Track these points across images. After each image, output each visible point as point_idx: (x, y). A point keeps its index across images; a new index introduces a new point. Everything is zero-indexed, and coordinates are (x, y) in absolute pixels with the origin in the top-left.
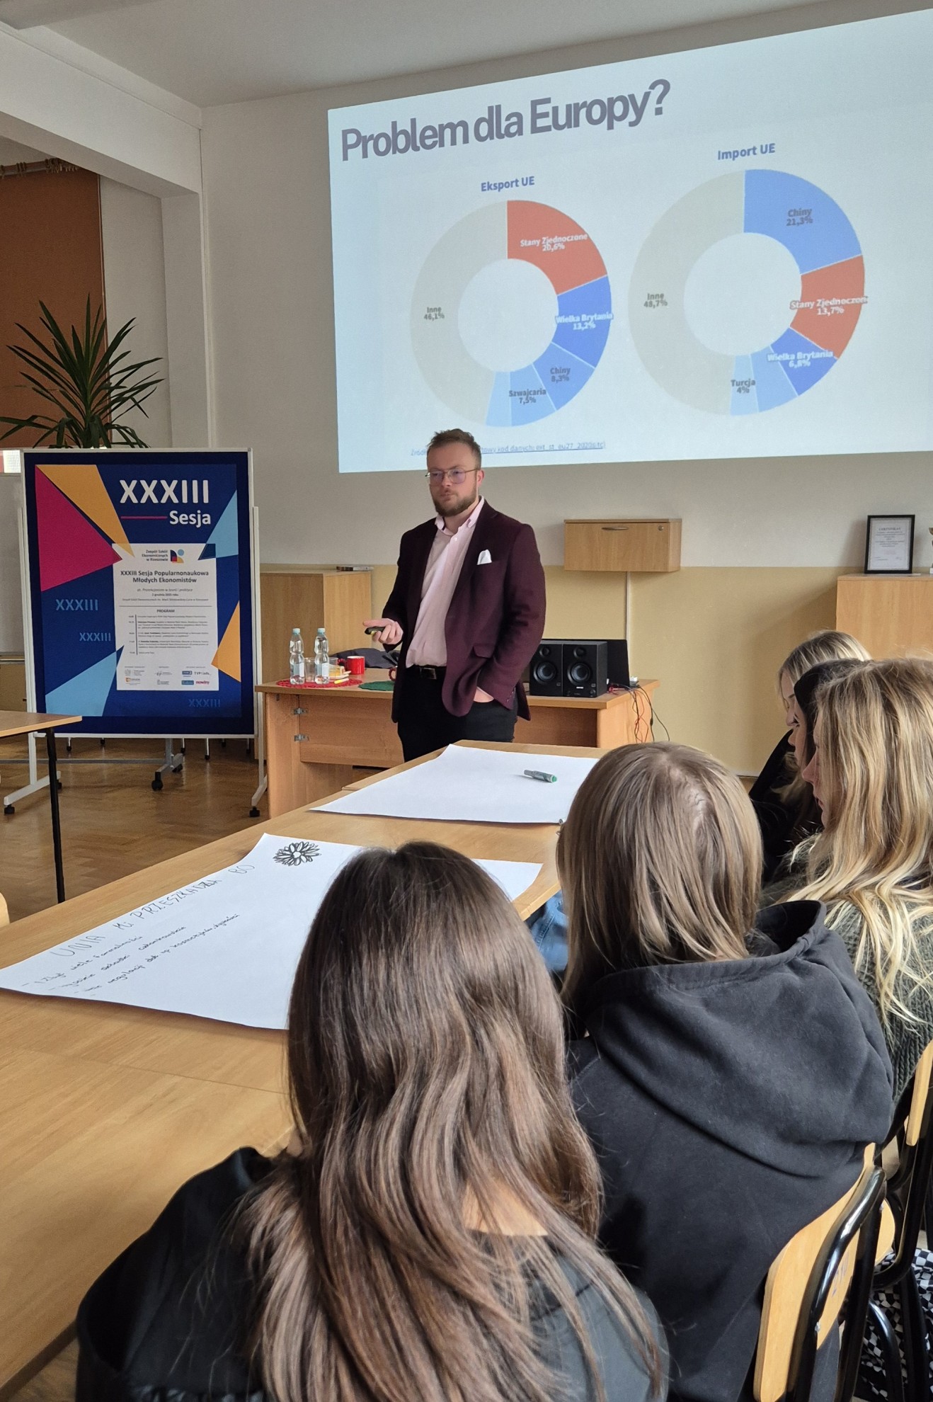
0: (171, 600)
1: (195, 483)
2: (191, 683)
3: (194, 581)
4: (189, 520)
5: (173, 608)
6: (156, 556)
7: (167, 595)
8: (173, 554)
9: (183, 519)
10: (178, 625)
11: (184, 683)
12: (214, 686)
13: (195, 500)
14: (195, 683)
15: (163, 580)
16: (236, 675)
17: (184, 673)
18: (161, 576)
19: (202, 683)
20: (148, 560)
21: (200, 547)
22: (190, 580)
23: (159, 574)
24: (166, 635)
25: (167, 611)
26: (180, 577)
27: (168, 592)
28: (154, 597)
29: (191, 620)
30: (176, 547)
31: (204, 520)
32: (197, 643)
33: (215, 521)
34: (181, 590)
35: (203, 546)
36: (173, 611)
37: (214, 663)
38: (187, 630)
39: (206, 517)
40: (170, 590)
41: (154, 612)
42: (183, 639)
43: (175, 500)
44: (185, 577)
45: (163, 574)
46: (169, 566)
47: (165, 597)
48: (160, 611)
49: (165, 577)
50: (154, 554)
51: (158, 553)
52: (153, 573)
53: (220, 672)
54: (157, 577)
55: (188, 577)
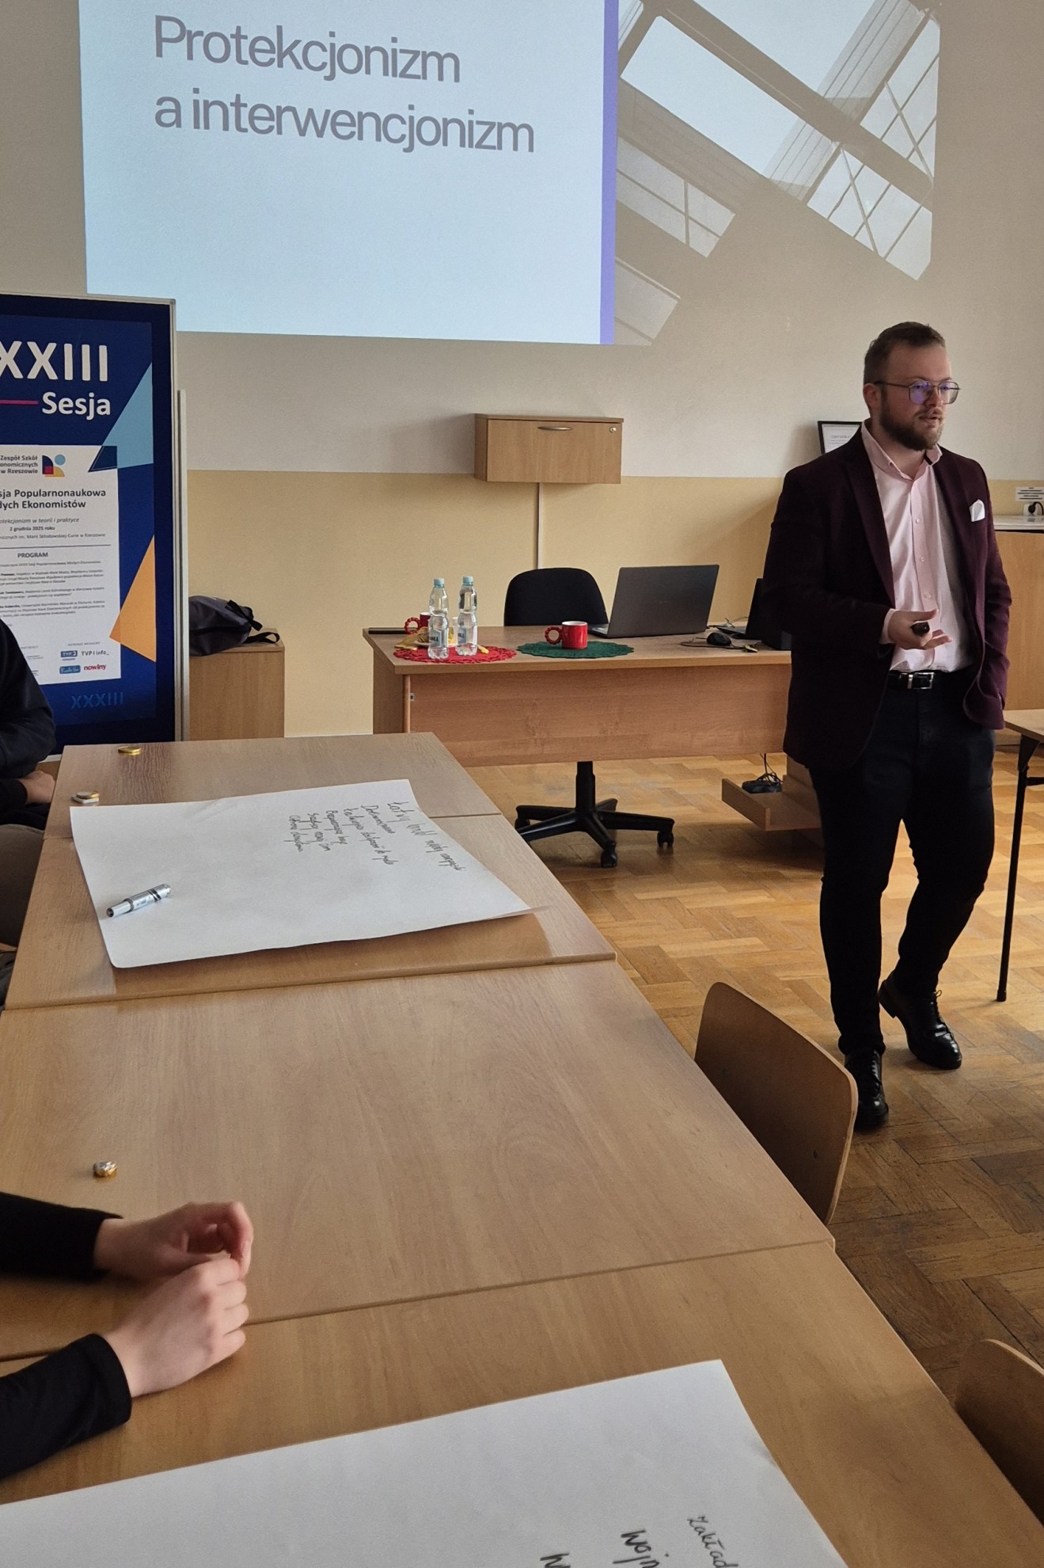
0: (42, 537)
1: (86, 349)
2: (76, 669)
3: (82, 505)
4: (75, 408)
5: (44, 551)
6: (18, 465)
7: (35, 528)
8: (47, 462)
9: (64, 406)
10: (55, 577)
11: (65, 670)
12: (113, 671)
13: (86, 376)
14: (82, 669)
15: (30, 505)
16: (148, 649)
17: (63, 654)
18: (25, 499)
19: (94, 668)
20: (3, 472)
21: (93, 451)
22: (75, 505)
23: (23, 494)
24: (33, 594)
25: (36, 555)
26: (57, 499)
27: (37, 524)
28: (13, 533)
29: (75, 568)
30: (52, 451)
31: (99, 408)
32: (85, 605)
33: (117, 410)
34: (59, 521)
35: (96, 449)
36: (45, 555)
37: (115, 635)
38: (70, 583)
39: (103, 404)
40: (41, 521)
41: (11, 557)
42: (63, 599)
43: (52, 375)
44: (66, 499)
45: (29, 494)
46: (39, 481)
47: (32, 533)
48: (23, 555)
49: (33, 500)
50: (14, 462)
51: (21, 461)
52: (13, 494)
53: (123, 648)
54: (19, 499)
55: (72, 499)
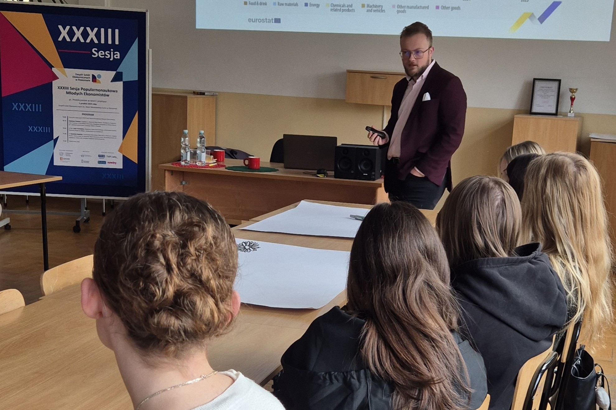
0: (92, 107)
1: (110, 31)
2: (104, 162)
3: (108, 96)
4: (105, 55)
5: (93, 113)
6: (82, 78)
7: (89, 104)
8: (94, 77)
9: (101, 54)
10: (97, 124)
11: (100, 162)
12: (119, 165)
13: (110, 42)
14: (107, 163)
15: (87, 94)
16: (134, 158)
17: (99, 156)
18: (85, 91)
19: (112, 163)
20: (76, 80)
21: (112, 74)
22: (105, 95)
23: (84, 89)
24: (88, 130)
25: (89, 114)
26: (98, 93)
27: (90, 102)
28: (80, 105)
29: (106, 121)
30: (96, 73)
31: (115, 56)
32: (108, 137)
33: (123, 57)
34: (98, 101)
35: (114, 73)
36: (93, 115)
37: (120, 150)
38: (103, 127)
39: (117, 54)
40: (91, 101)
41: (80, 114)
42: (100, 134)
43: (96, 41)
44: (101, 93)
45: (87, 90)
46: (90, 85)
47: (87, 105)
48: (84, 114)
49: (88, 92)
50: (81, 76)
51: (83, 76)
52: (80, 89)
53: (123, 156)
54: (83, 92)
55: (104, 93)
